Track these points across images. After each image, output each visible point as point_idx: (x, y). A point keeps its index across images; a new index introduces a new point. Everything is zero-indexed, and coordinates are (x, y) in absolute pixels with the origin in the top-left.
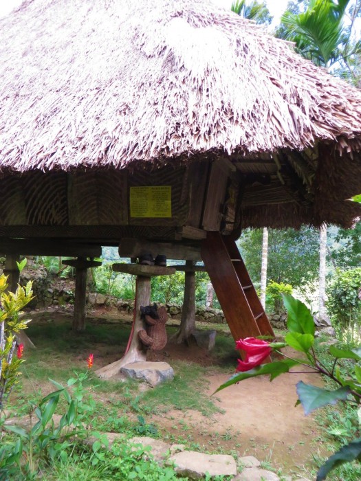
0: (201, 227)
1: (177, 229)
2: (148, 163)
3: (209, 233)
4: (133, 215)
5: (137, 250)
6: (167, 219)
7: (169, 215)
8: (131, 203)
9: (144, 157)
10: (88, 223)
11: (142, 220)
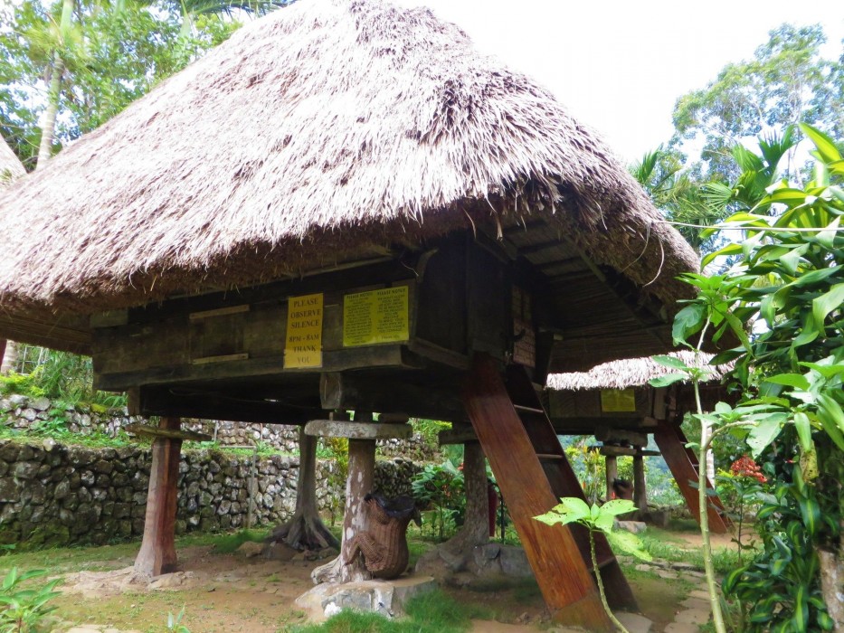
0: (653, 416)
1: (640, 419)
2: (639, 387)
3: (659, 421)
4: (605, 409)
5: (609, 436)
6: (633, 413)
7: (634, 409)
8: (603, 400)
9: (637, 384)
10: (567, 416)
11: (612, 413)
